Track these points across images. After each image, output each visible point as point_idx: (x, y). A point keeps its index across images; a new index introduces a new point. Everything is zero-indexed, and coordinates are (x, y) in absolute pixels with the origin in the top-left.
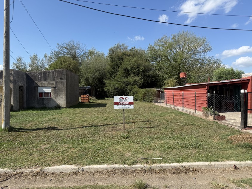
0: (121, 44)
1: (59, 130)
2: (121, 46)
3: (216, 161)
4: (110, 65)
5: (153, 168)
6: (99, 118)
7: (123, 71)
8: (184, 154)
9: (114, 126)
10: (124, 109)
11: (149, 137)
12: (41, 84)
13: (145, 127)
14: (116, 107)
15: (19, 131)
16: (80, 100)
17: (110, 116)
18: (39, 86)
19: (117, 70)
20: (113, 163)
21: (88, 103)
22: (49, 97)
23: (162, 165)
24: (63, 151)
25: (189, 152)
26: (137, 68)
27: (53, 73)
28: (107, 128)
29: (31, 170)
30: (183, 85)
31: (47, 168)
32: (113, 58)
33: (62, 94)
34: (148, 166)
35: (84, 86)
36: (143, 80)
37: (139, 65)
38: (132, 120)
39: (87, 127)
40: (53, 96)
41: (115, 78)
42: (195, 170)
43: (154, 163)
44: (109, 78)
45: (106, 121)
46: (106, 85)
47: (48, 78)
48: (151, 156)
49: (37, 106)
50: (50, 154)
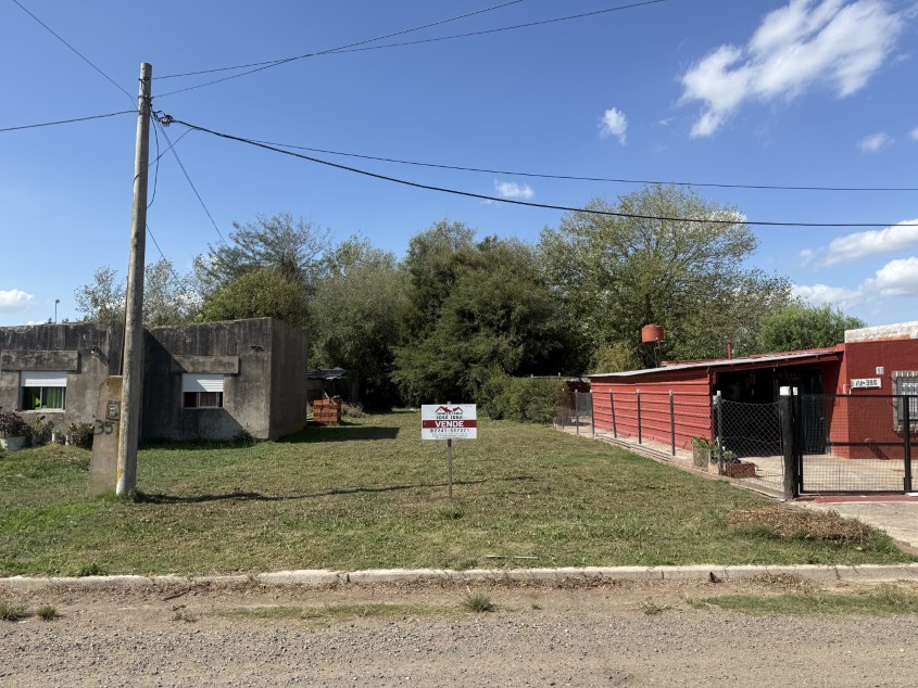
0: (451, 224)
1: (267, 499)
2: (449, 231)
3: (669, 564)
4: (411, 297)
5: (513, 577)
6: (376, 469)
7: (455, 318)
8: (596, 549)
9: (424, 490)
10: (450, 441)
11: (517, 516)
12: (193, 364)
13: (510, 493)
14: (427, 434)
15: (158, 503)
16: (310, 416)
17: (411, 465)
18: (186, 372)
19: (433, 314)
20: (417, 567)
21: (338, 426)
22: (217, 407)
23: (534, 570)
24: (294, 544)
25: (608, 546)
26: (503, 307)
27: (231, 332)
28: (402, 495)
29: (228, 578)
30: (655, 367)
31: (264, 574)
32: (421, 274)
33: (258, 395)
34: (501, 571)
35: (321, 368)
36: (521, 349)
37: (510, 298)
38: (477, 475)
39: (345, 492)
40: (228, 402)
41: (428, 340)
42: (612, 583)
43: (515, 565)
44: (407, 341)
45: (399, 479)
46: (398, 362)
47: (215, 346)
48: (510, 553)
49: (176, 435)
50: (263, 550)
